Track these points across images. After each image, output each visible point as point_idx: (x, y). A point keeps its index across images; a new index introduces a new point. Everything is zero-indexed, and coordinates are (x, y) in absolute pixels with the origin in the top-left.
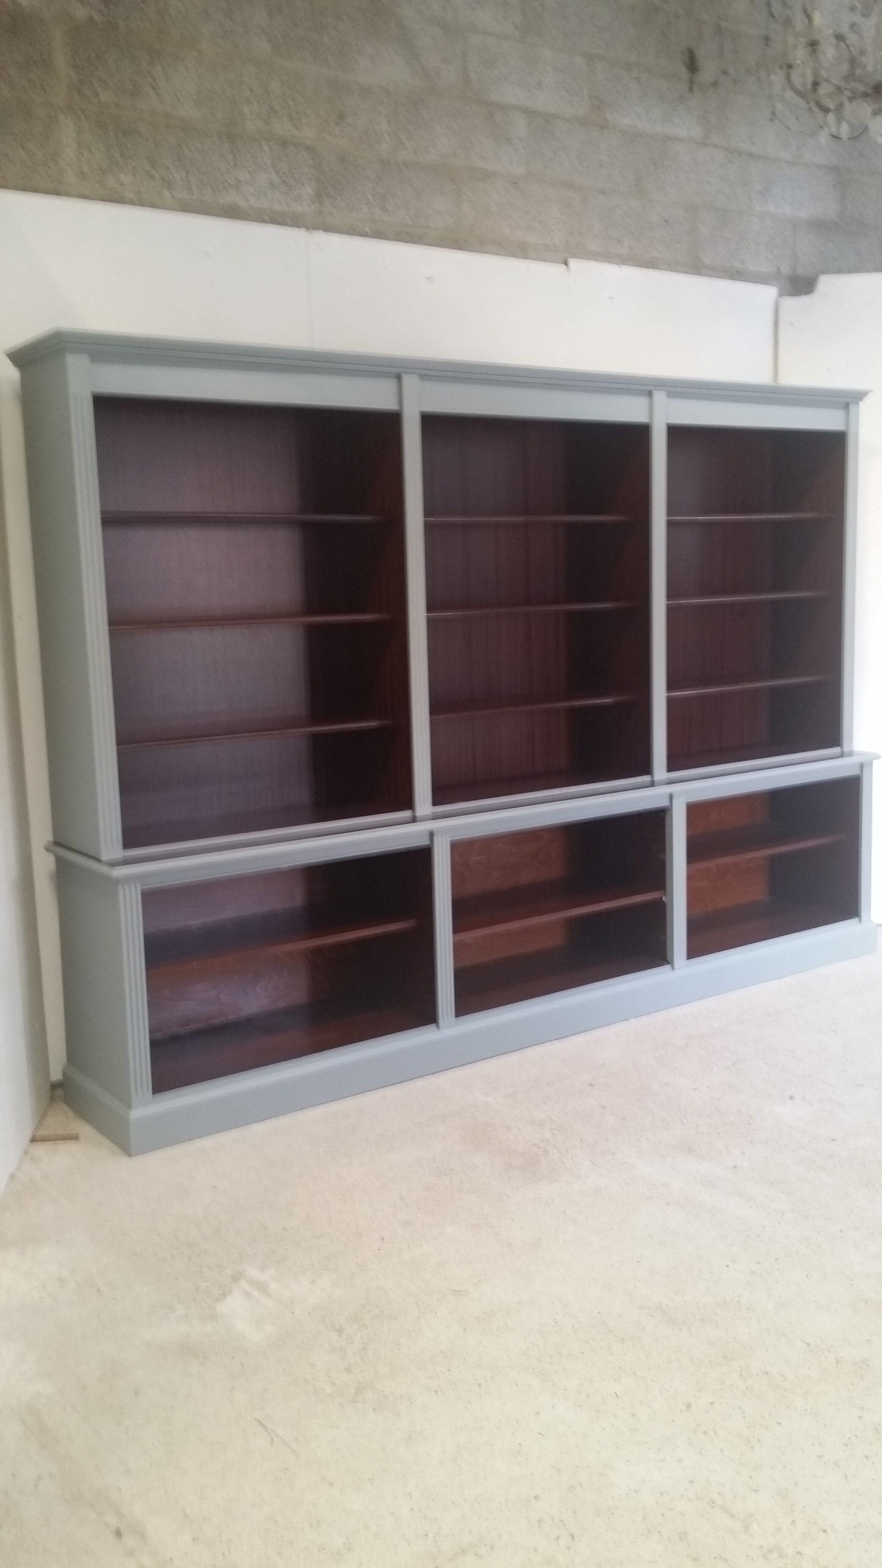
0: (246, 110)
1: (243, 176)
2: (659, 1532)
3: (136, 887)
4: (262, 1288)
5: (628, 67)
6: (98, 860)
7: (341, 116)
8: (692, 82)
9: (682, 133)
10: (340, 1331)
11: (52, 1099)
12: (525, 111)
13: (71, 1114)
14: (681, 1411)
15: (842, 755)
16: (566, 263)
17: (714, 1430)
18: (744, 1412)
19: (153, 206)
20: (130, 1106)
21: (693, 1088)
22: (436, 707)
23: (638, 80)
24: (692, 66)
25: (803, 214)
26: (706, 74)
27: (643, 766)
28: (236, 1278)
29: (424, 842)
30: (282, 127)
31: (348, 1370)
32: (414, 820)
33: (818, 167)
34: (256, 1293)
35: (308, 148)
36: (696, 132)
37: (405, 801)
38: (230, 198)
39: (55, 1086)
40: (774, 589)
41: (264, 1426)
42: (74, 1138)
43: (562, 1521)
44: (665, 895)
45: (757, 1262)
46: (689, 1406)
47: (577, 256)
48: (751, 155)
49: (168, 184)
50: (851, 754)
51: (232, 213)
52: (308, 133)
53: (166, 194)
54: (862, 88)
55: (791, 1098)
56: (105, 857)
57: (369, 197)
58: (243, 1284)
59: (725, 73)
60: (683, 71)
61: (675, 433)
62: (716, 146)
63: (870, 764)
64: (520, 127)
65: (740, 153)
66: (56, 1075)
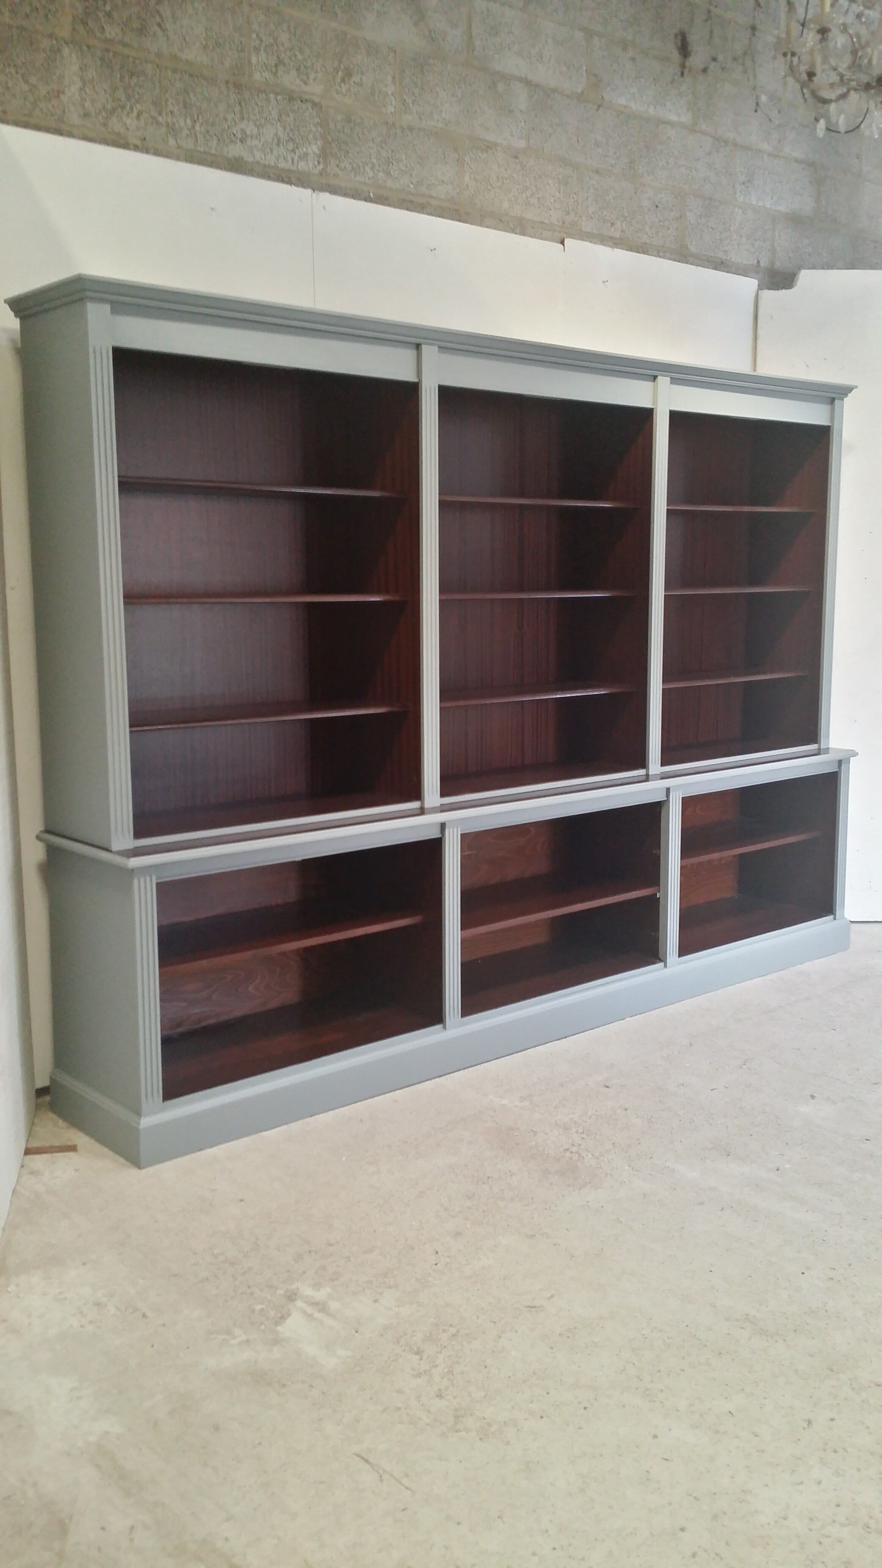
0: (254, 60)
1: (250, 128)
2: (823, 1563)
3: (151, 880)
4: (322, 1307)
5: (624, 45)
6: (108, 850)
7: (348, 74)
8: (683, 66)
9: (673, 118)
10: (419, 1352)
11: (38, 1107)
12: (527, 83)
13: (61, 1122)
14: (804, 1428)
15: (818, 753)
16: (562, 243)
17: (844, 1449)
18: (868, 1428)
19: (157, 153)
20: (139, 1114)
21: (712, 1088)
22: (446, 694)
23: (633, 59)
24: (684, 49)
25: (782, 208)
26: (697, 60)
27: (639, 760)
28: (291, 1297)
29: (435, 834)
30: (289, 80)
31: (440, 1396)
32: (422, 811)
33: (797, 161)
34: (317, 1315)
35: (314, 104)
36: (686, 118)
37: (414, 792)
38: (235, 150)
39: (41, 1092)
40: (751, 584)
41: (367, 1461)
42: (73, 1148)
43: (717, 1554)
44: (659, 892)
45: (831, 1268)
46: (809, 1422)
47: (572, 236)
48: (735, 145)
49: (172, 130)
50: (827, 751)
51: (236, 166)
52: (315, 89)
53: (172, 142)
54: (865, 78)
55: (813, 1097)
56: (115, 847)
57: (374, 161)
58: (299, 1303)
59: (714, 59)
60: (676, 56)
61: (678, 419)
62: (703, 133)
63: (848, 761)
64: (521, 99)
65: (726, 142)
66: (42, 1082)
